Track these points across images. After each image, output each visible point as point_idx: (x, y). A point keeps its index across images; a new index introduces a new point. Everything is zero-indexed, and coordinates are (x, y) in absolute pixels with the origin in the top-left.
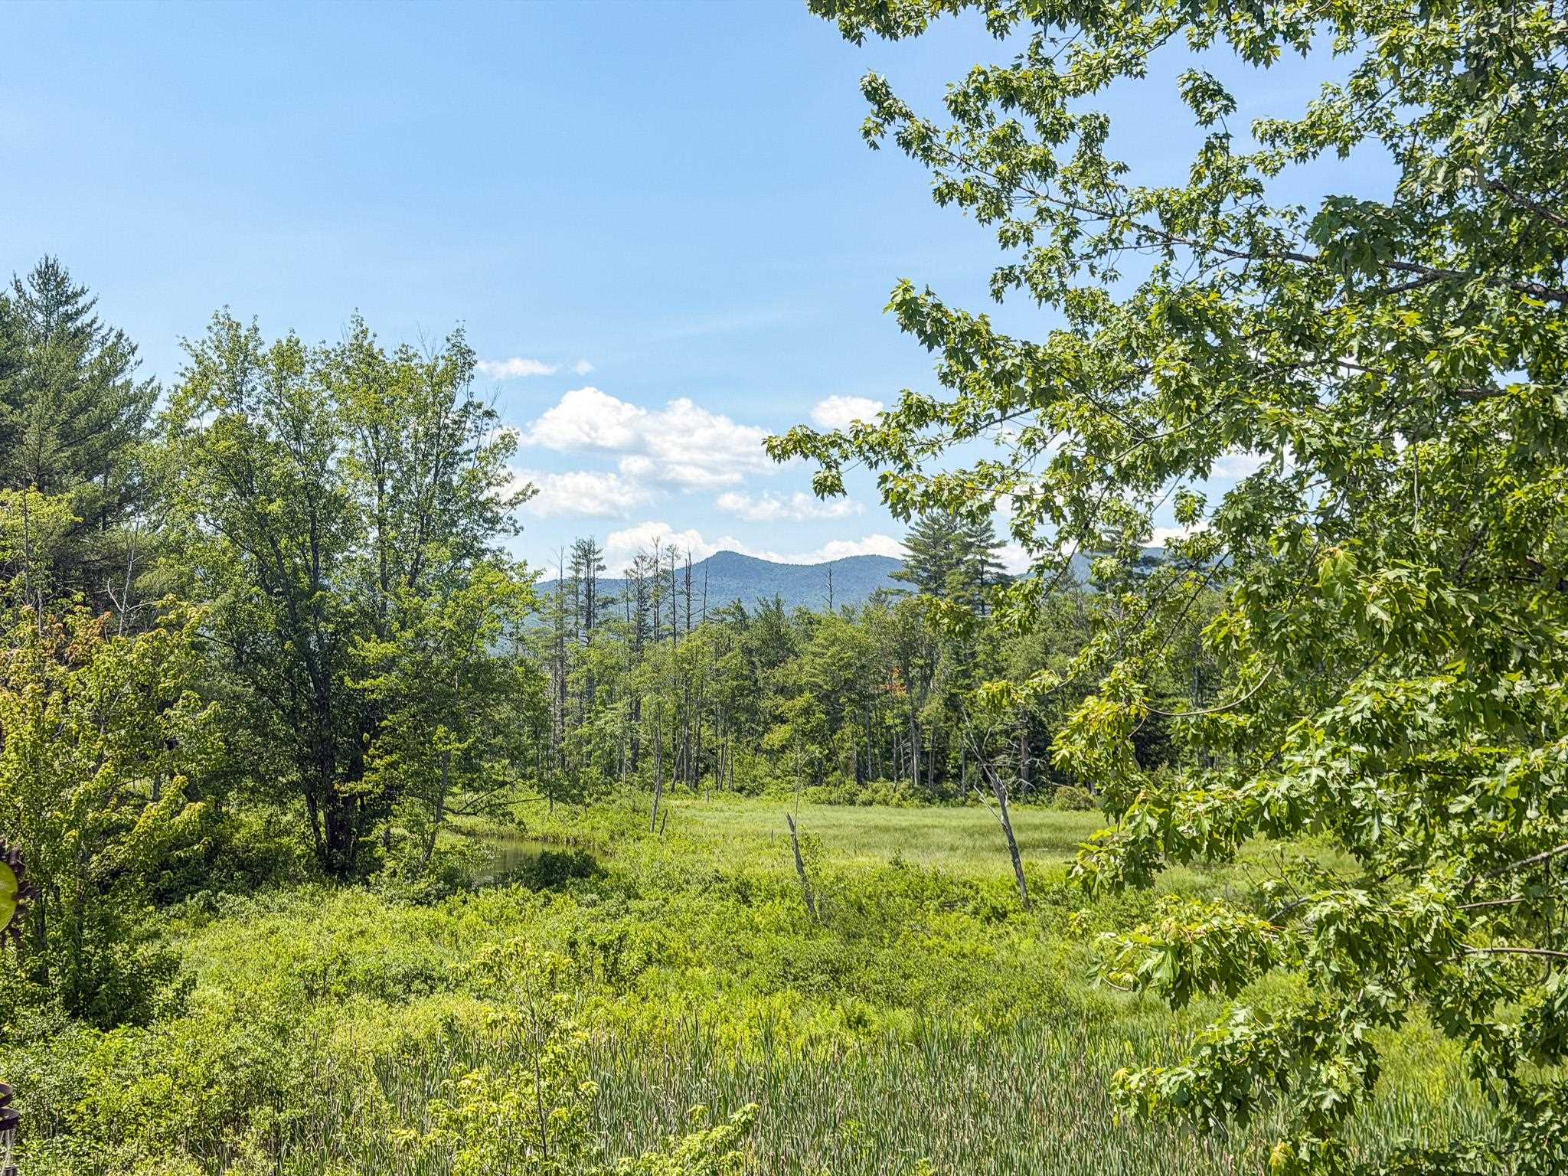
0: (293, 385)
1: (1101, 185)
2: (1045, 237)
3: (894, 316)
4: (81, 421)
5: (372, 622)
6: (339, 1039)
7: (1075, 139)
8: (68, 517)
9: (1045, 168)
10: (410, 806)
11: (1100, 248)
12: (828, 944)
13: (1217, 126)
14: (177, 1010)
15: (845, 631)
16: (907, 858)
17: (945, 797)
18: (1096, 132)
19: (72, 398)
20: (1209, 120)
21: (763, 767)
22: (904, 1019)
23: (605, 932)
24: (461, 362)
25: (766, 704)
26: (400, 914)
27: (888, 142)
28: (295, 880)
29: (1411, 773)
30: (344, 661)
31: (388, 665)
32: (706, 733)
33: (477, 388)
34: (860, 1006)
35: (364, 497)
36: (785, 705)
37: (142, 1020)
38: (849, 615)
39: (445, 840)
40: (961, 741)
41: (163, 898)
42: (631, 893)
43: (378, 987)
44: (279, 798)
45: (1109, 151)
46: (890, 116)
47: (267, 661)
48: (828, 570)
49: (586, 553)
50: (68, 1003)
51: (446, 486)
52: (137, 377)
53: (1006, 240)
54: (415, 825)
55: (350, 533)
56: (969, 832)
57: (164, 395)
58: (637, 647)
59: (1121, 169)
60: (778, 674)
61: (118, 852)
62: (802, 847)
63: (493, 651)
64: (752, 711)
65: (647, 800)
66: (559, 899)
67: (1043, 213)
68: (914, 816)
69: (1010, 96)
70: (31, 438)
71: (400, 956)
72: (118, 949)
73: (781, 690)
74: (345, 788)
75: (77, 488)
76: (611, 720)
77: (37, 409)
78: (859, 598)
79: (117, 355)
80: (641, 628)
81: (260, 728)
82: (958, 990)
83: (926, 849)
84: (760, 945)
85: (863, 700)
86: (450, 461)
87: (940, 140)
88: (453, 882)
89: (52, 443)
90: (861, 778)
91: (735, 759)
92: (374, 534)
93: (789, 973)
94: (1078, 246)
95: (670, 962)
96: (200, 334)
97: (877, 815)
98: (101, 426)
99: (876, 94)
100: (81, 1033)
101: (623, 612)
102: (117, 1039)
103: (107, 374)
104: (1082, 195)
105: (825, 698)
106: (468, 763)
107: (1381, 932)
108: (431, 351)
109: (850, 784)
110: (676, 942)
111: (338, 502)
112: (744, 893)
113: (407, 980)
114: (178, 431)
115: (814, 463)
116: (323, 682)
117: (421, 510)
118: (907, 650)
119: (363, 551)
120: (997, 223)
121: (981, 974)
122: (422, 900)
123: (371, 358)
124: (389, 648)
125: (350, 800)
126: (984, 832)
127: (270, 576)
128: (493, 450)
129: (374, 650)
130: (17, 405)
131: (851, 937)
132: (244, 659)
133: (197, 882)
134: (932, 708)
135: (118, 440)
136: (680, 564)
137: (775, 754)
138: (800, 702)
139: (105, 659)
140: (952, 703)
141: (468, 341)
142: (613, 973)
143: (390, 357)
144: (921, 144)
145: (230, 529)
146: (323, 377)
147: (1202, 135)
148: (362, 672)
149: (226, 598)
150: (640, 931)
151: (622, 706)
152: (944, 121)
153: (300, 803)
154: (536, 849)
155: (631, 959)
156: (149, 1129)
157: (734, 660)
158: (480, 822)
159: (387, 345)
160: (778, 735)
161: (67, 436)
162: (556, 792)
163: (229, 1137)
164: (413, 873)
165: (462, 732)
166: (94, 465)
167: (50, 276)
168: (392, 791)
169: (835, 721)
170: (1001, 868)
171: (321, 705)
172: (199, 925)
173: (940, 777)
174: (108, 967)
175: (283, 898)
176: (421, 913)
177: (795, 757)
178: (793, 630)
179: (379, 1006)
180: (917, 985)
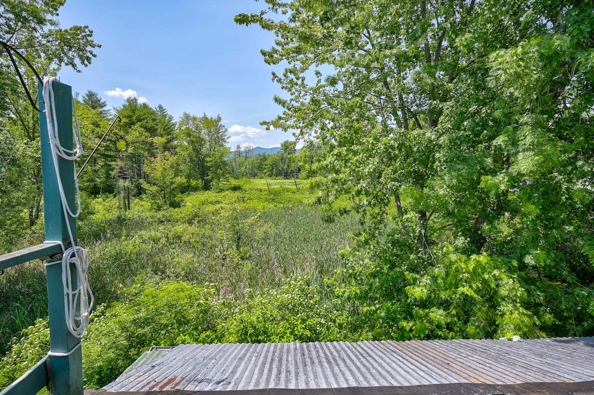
0: (196, 122)
1: (304, 87)
2: (296, 94)
3: (274, 101)
4: (166, 128)
5: (208, 156)
6: (207, 209)
7: (300, 80)
8: (166, 141)
9: (297, 84)
10: (215, 180)
11: (304, 95)
12: (272, 196)
13: (319, 78)
14: (185, 206)
15: (274, 157)
16: (282, 186)
17: (287, 178)
18: (303, 79)
19: (165, 124)
20: (318, 77)
21: (263, 175)
22: (282, 205)
23: (242, 196)
24: (219, 119)
25: (264, 167)
26: (214, 194)
27: (275, 81)
28: (200, 190)
29: (342, 160)
30: (205, 161)
31: (211, 161)
32: (256, 171)
33: (222, 122)
34: (275, 204)
35: (207, 138)
36: (266, 167)
37: (180, 207)
38: (274, 154)
39: (220, 185)
40: (290, 170)
41: (182, 193)
42: (246, 191)
43: (212, 203)
44: (197, 180)
45: (305, 82)
46: (275, 77)
47: (194, 161)
48: (272, 149)
49: (238, 147)
50: (170, 205)
51: (218, 137)
52: (174, 121)
53: (292, 94)
54: (216, 183)
55: (205, 143)
56: (290, 183)
57: (178, 124)
58: (246, 159)
59: (307, 85)
60: (265, 163)
61: (175, 185)
62: (268, 185)
63: (225, 159)
64: (262, 168)
65: (248, 180)
66: (236, 192)
67: (296, 90)
68: (283, 181)
69: (291, 72)
70: (159, 130)
71: (215, 199)
72: (176, 198)
73: (266, 165)
74: (206, 178)
75: (166, 137)
76: (243, 169)
77: (159, 126)
78: (276, 152)
79: (171, 118)
80: (246, 157)
81: (194, 170)
82: (289, 202)
83: (285, 185)
84: (263, 197)
85: (276, 166)
86: (219, 133)
87: (282, 80)
88: (222, 190)
89: (162, 131)
90: (276, 176)
91: (260, 174)
92: (208, 143)
93: (267, 200)
94: (301, 95)
95: (251, 199)
96: (182, 115)
97: (279, 181)
98: (169, 128)
99: (273, 74)
100: (172, 209)
101: (244, 154)
102: (176, 209)
103: (170, 121)
104: (302, 88)
105: (272, 166)
106: (223, 174)
107: (337, 180)
108: (215, 117)
109: (275, 177)
110: (252, 197)
111: (203, 139)
112: (261, 191)
113: (216, 202)
114: (180, 129)
115: (266, 126)
116: (202, 164)
117: (215, 140)
118: (282, 159)
119: (207, 145)
120: (290, 92)
121: (292, 200)
122: (218, 192)
123: (207, 118)
124: (211, 159)
125: (207, 179)
126: (292, 183)
127: (195, 150)
128: (224, 131)
129: (208, 159)
130: (157, 125)
131: (275, 195)
132: (192, 161)
133: (187, 191)
134: (285, 167)
135: (172, 130)
136: (251, 148)
137: (265, 173)
138: (268, 166)
139: (171, 159)
140: (288, 166)
141: (220, 116)
142: (243, 201)
143: (209, 118)
144: (279, 81)
145: (188, 143)
146: (200, 122)
147: (317, 79)
148: (207, 162)
149: (188, 152)
150: (247, 196)
151: (244, 167)
152: (283, 78)
153: (200, 180)
154: (233, 186)
155: (246, 199)
156: (182, 221)
157: (259, 161)
158: (225, 183)
159: (209, 117)
160: (265, 171)
161: (164, 129)
162: (236, 178)
163: (193, 221)
164: (216, 189)
165: (222, 170)
166: (169, 134)
167: (160, 107)
168: (213, 178)
169: (273, 169)
170: (295, 187)
171: (203, 167)
172: (188, 196)
173: (287, 176)
174: (175, 201)
175: (199, 192)
176: (218, 194)
177: (268, 173)
178: (267, 157)
179: (212, 206)
180: (283, 201)
